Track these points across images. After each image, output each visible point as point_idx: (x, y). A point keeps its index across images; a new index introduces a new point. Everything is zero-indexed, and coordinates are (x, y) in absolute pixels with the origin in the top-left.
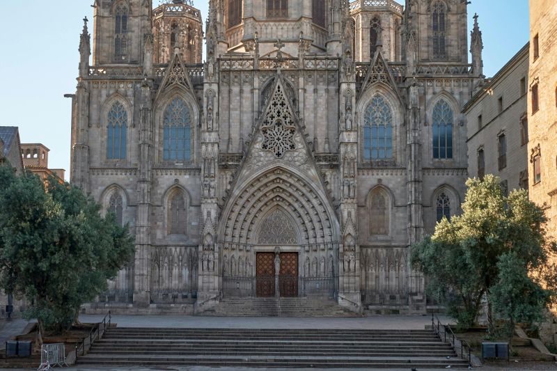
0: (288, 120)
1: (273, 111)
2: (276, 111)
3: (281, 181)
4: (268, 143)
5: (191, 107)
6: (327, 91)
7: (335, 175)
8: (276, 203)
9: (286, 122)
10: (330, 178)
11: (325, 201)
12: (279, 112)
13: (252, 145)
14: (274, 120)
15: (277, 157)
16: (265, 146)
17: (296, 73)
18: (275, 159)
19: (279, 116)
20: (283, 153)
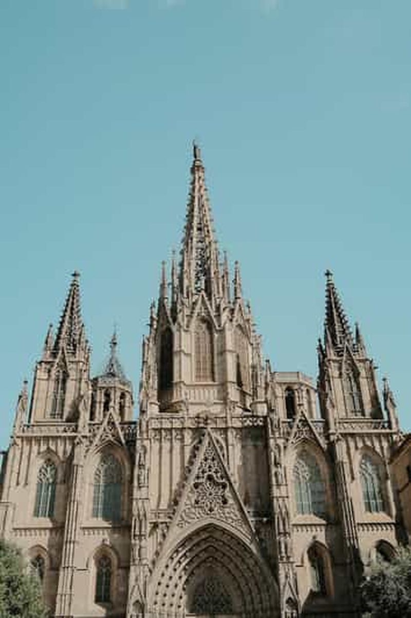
0: (219, 475)
1: (204, 465)
2: (208, 466)
3: (214, 540)
4: (200, 498)
5: (123, 464)
6: (255, 446)
7: (269, 532)
8: (209, 565)
9: (217, 477)
10: (265, 535)
11: (261, 560)
12: (210, 467)
13: (183, 501)
14: (206, 474)
15: (209, 512)
16: (197, 502)
17: (225, 430)
18: (208, 514)
19: (210, 471)
20: (216, 509)
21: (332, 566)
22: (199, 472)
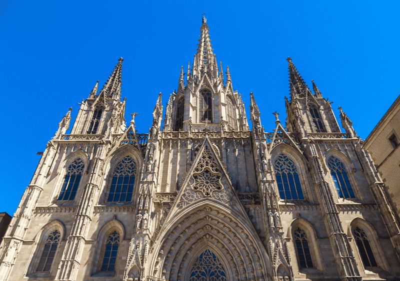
0: (214, 168)
1: (202, 161)
2: (205, 162)
4: (198, 185)
6: (244, 151)
9: (213, 170)
12: (207, 163)
13: (184, 186)
14: (203, 168)
15: (206, 195)
16: (195, 188)
17: (220, 140)
18: (204, 197)
19: (207, 165)
20: (211, 193)
21: (316, 239)
22: (198, 166)
